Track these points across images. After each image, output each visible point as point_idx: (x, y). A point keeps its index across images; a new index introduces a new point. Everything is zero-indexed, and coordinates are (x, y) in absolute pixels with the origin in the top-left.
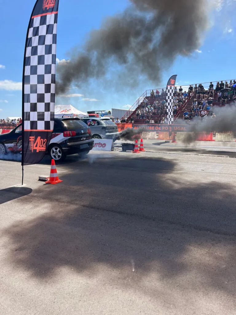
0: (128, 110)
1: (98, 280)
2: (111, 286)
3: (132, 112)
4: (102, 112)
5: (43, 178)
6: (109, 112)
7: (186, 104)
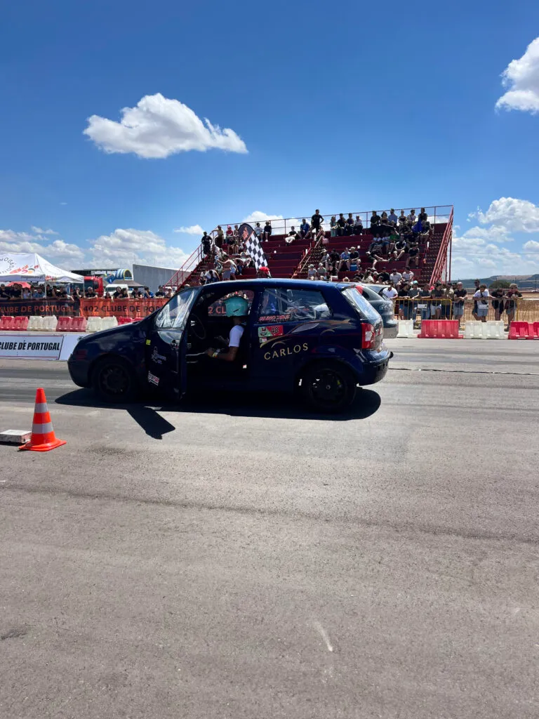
0: (178, 269)
1: (254, 686)
2: (293, 696)
3: (188, 276)
4: (109, 272)
5: (12, 437)
6: (128, 274)
7: (306, 259)
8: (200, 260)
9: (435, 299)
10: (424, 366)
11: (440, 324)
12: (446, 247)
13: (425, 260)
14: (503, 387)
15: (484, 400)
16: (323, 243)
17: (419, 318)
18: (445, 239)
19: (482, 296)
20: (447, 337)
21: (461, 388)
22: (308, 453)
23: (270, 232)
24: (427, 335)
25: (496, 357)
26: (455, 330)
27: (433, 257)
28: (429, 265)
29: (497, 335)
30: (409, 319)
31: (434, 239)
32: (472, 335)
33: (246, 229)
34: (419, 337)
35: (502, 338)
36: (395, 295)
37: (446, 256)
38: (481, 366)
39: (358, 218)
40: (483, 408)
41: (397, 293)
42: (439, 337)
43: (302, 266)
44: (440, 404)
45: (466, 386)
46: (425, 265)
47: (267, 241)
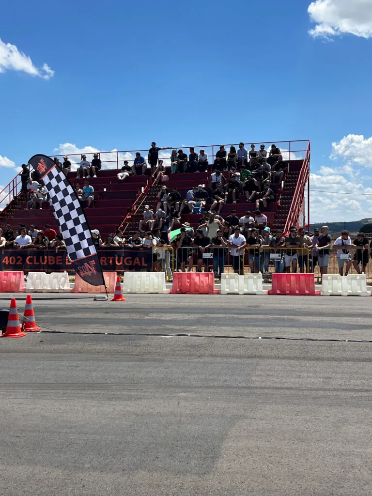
7: (141, 199)
8: (12, 199)
9: (290, 247)
10: (266, 333)
11: (293, 278)
12: (303, 187)
13: (279, 201)
14: (353, 360)
15: (329, 378)
16: (163, 180)
17: (272, 270)
18: (301, 178)
19: (343, 244)
20: (302, 294)
21: (304, 363)
22: (87, 466)
23: (100, 166)
24: (278, 292)
25: (353, 319)
26: (311, 286)
27: (287, 199)
28: (284, 208)
29: (359, 292)
30: (258, 273)
31: (290, 178)
32: (330, 291)
33: (42, 161)
34: (269, 293)
35: (365, 294)
36: (243, 243)
37: (303, 197)
38: (333, 331)
39: (202, 152)
40: (325, 390)
41: (245, 240)
42: (292, 293)
43: (137, 207)
44: (274, 385)
45: (310, 359)
46: (279, 208)
47: (95, 176)
